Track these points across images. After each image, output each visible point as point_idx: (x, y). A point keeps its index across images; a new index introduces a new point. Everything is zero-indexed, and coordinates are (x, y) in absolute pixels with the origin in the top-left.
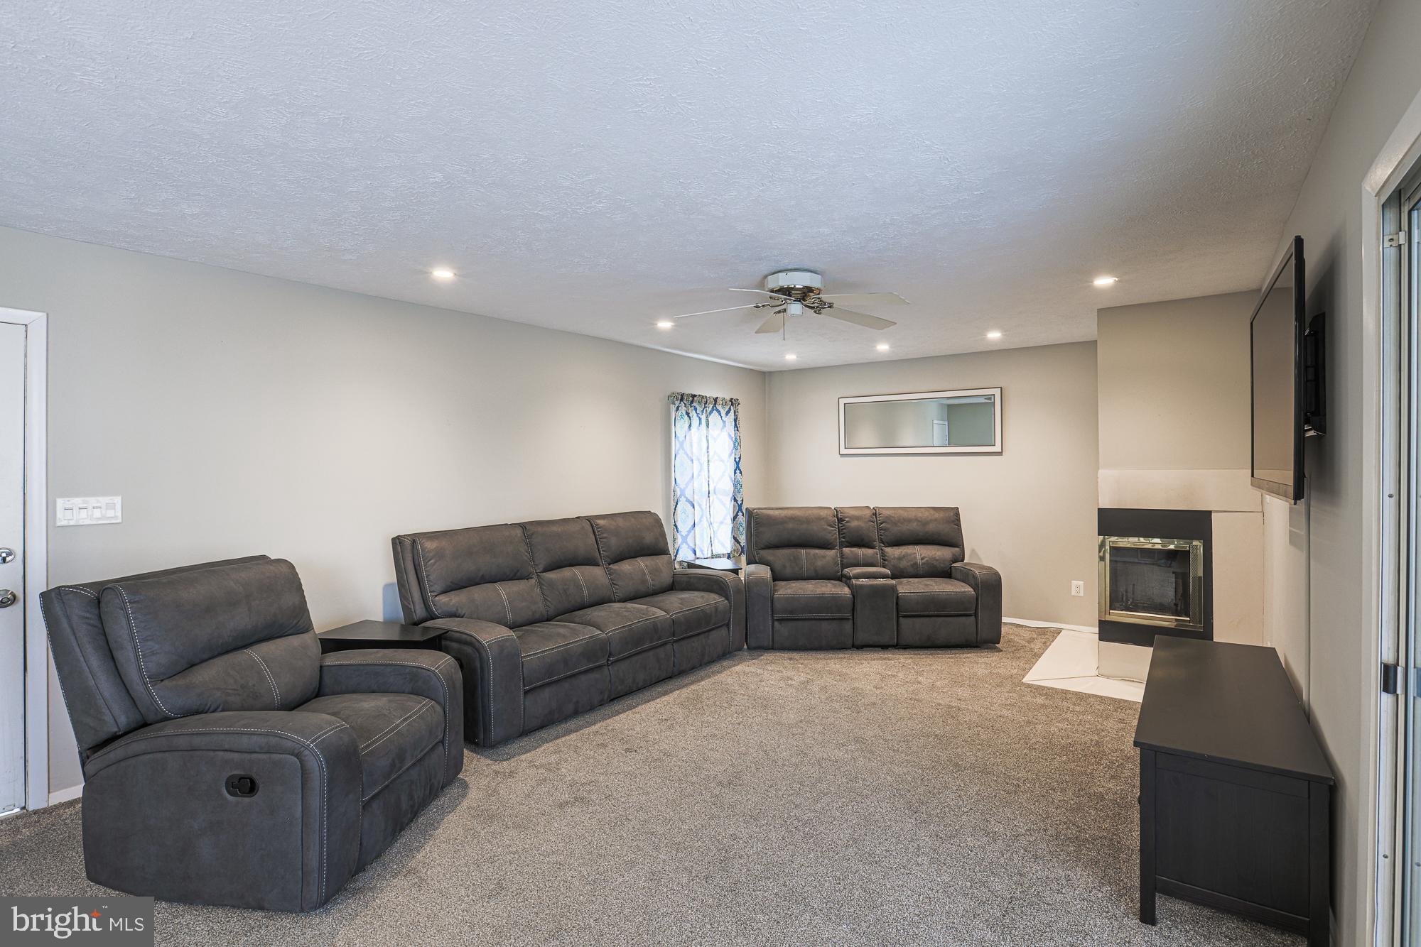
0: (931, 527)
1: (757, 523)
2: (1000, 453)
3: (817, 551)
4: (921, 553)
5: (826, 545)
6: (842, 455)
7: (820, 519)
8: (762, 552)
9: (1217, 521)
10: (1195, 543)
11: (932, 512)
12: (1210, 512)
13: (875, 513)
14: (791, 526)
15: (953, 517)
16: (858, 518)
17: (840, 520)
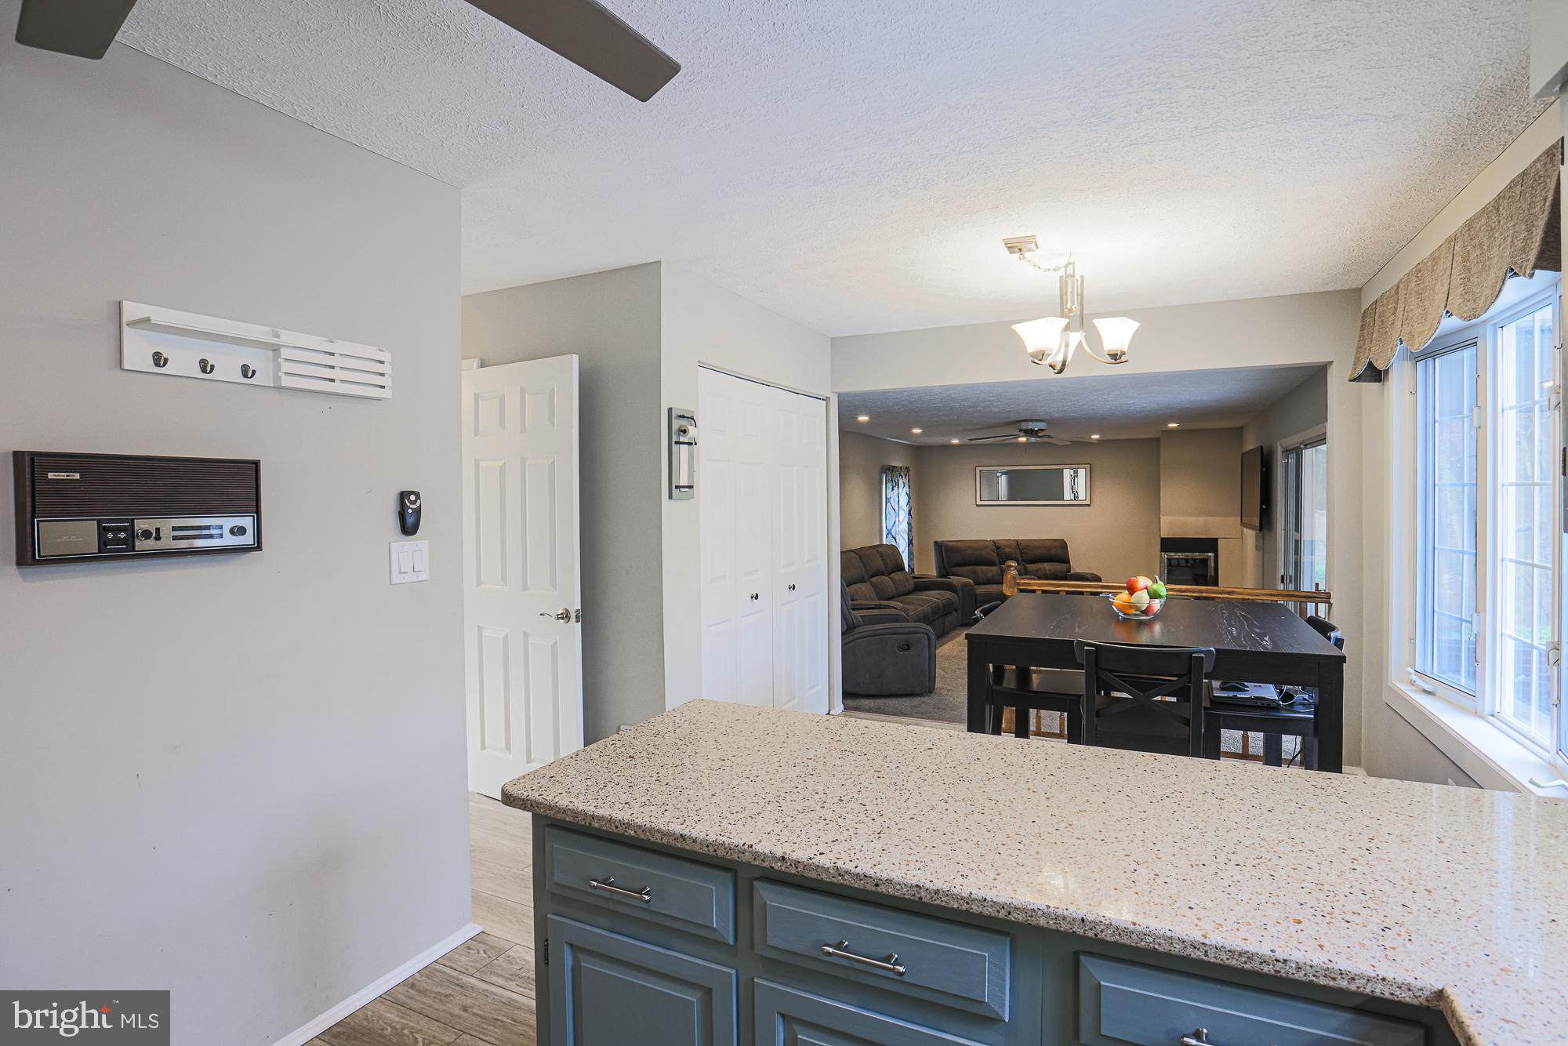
0: (1053, 551)
1: (947, 551)
2: (1089, 505)
3: (986, 567)
4: (1047, 567)
5: (991, 564)
6: (978, 506)
7: (986, 547)
8: (953, 568)
9: (1220, 543)
10: (1210, 554)
11: (1051, 542)
12: (1217, 539)
13: (1018, 543)
14: (969, 552)
15: (1062, 545)
16: (1009, 547)
17: (998, 548)
